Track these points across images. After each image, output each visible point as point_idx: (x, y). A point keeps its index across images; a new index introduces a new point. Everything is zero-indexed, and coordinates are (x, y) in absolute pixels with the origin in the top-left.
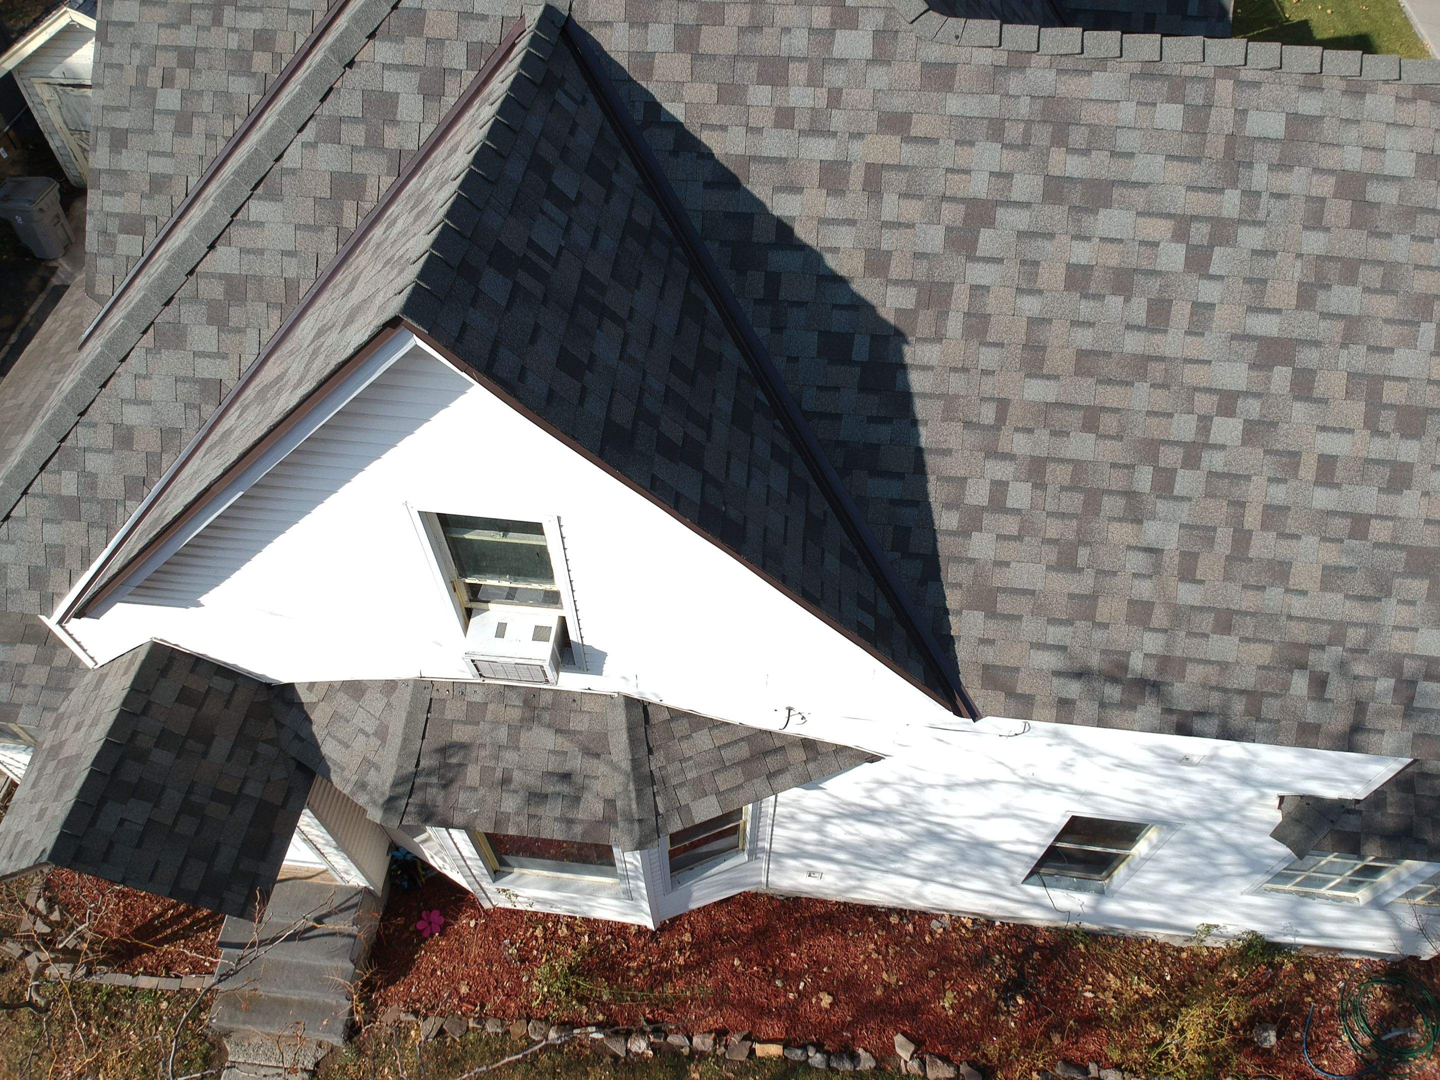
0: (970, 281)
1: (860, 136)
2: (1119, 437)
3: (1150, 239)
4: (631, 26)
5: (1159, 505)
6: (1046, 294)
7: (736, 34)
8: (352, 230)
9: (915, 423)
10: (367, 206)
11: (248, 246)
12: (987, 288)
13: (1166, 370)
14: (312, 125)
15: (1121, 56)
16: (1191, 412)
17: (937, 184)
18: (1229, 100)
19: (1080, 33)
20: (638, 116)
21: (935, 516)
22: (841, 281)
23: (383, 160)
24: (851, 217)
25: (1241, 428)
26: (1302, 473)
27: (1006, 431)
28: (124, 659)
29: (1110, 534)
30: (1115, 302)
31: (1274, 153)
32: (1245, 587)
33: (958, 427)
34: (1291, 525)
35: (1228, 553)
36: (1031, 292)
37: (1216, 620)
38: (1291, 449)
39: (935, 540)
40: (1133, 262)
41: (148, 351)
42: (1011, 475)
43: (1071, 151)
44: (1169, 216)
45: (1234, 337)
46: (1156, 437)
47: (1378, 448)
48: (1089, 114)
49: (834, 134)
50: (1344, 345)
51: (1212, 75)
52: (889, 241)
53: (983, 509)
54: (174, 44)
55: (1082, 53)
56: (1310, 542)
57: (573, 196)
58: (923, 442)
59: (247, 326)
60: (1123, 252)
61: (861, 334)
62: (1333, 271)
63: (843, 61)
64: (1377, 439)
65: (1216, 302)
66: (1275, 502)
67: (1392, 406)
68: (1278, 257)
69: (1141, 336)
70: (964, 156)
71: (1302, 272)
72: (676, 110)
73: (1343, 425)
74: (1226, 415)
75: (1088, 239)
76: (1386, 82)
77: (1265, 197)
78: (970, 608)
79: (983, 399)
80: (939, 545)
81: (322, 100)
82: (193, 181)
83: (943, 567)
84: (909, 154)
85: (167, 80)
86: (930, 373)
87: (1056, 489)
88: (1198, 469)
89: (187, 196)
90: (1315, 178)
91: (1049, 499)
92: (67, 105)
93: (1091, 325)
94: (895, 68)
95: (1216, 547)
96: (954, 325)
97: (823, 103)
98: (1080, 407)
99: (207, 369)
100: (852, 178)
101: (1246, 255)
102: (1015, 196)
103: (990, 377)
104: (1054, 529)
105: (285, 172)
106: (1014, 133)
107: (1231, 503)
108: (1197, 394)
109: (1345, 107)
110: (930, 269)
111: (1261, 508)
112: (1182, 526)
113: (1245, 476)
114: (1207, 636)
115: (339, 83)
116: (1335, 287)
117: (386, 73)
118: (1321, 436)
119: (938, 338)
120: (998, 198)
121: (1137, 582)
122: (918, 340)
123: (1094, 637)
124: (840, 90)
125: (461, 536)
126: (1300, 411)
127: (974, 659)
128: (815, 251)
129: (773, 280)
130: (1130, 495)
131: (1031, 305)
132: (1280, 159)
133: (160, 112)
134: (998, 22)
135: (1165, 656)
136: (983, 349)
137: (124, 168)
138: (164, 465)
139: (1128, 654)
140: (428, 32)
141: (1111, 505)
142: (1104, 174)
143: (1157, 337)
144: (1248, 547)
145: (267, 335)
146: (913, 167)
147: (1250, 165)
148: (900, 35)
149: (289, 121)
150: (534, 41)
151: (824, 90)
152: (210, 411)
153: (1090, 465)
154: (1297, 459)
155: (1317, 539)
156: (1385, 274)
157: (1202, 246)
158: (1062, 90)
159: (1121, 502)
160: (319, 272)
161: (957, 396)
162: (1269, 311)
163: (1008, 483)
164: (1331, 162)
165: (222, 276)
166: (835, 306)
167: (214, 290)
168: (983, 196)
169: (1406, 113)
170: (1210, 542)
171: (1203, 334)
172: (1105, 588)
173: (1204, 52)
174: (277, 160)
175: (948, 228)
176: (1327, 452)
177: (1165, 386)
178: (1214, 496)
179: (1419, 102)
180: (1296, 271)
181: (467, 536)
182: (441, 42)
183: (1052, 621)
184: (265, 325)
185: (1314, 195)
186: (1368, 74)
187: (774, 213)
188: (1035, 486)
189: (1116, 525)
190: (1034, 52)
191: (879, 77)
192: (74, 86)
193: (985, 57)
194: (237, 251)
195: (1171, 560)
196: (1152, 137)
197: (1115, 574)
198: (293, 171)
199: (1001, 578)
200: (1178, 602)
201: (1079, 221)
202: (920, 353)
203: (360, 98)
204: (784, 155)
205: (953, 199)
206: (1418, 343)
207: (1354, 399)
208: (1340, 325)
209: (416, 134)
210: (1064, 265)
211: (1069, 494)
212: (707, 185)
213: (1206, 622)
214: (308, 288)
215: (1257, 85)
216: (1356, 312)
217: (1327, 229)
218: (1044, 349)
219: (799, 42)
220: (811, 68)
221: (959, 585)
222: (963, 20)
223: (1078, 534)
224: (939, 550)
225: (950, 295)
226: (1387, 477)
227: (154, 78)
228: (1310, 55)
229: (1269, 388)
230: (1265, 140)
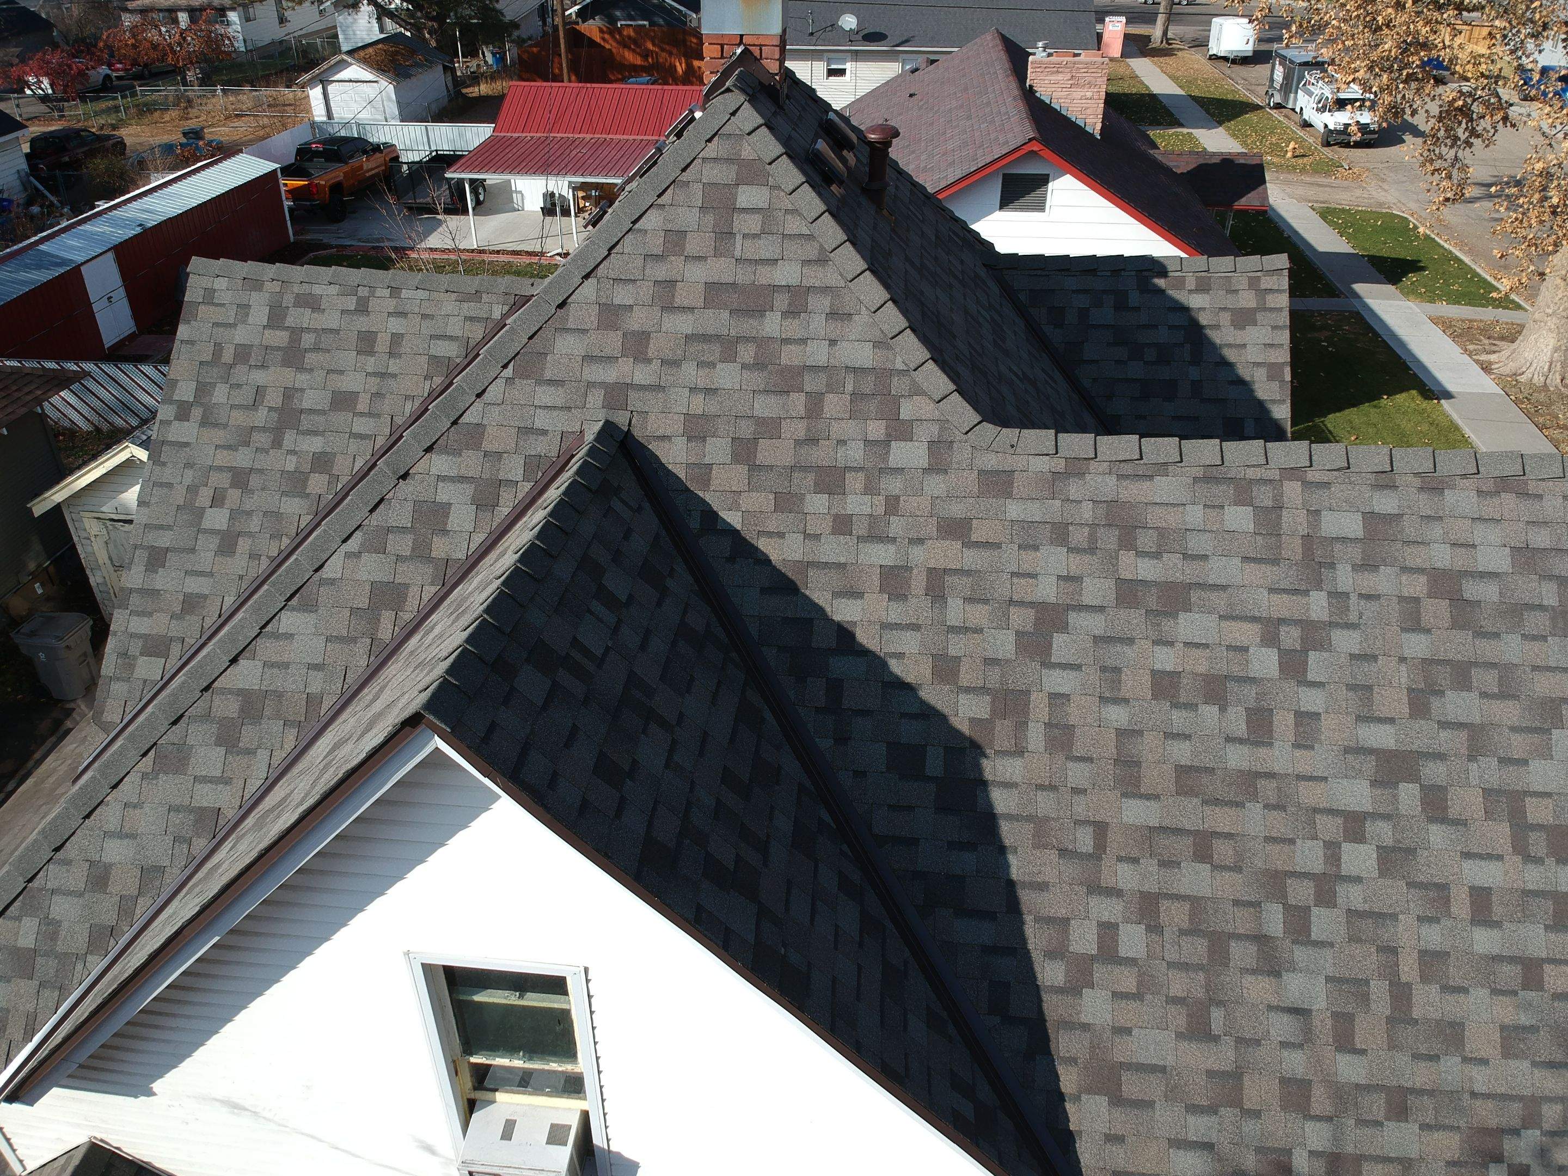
0: (1047, 688)
1: (920, 541)
2: (1237, 869)
3: (1238, 644)
4: (690, 439)
5: (1297, 953)
6: (1132, 703)
7: (792, 446)
8: (387, 642)
9: (1002, 850)
10: (407, 616)
11: (274, 659)
12: (1066, 697)
13: (1279, 789)
14: (358, 534)
15: (1181, 461)
16: (1315, 838)
17: (1003, 588)
18: (1299, 502)
19: (1137, 440)
20: (694, 523)
21: (1037, 968)
22: (908, 688)
23: (429, 570)
24: (914, 621)
25: (1375, 856)
26: (1454, 910)
27: (1108, 860)
28: (56, 1164)
29: (1245, 991)
30: (1209, 712)
31: (1356, 552)
32: (1416, 1057)
33: (1053, 855)
34: (1455, 976)
35: (1388, 1012)
36: (1117, 701)
37: (1388, 1102)
38: (1436, 880)
39: (1040, 1000)
40: (1222, 668)
41: (144, 776)
42: (1120, 915)
43: (1140, 554)
44: (1254, 619)
45: (1347, 750)
46: (1280, 868)
47: (1534, 877)
48: (1155, 517)
49: (894, 540)
50: (1472, 758)
51: (1277, 478)
52: (957, 645)
53: (1093, 958)
54: (229, 465)
55: (1141, 458)
56: (1480, 994)
57: (624, 598)
58: (1015, 874)
59: (259, 747)
60: (1210, 657)
61: (933, 746)
62: (1443, 676)
63: (899, 470)
64: (1530, 866)
65: (1321, 711)
66: (1431, 947)
67: (1540, 827)
68: (1380, 662)
69: (1245, 750)
70: (1028, 560)
71: (1409, 676)
72: (733, 519)
73: (1490, 851)
74: (1355, 841)
75: (1171, 644)
76: (1464, 476)
77: (1354, 598)
78: (1090, 1091)
79: (1077, 822)
80: (1045, 1006)
81: (371, 511)
82: (229, 601)
83: (1052, 1036)
84: (971, 559)
85: (217, 500)
86: (1014, 791)
87: (1173, 933)
88: (1335, 906)
89: (220, 616)
90: (1404, 578)
91: (1168, 946)
92: (115, 541)
93: (1188, 737)
94: (952, 476)
95: (1373, 1006)
96: (1036, 736)
97: (881, 510)
98: (1189, 832)
99: (207, 797)
100: (913, 583)
101: (1344, 660)
102: (1087, 600)
103: (1082, 797)
104: (1178, 985)
105: (322, 582)
106: (1079, 536)
107: (1380, 949)
108: (1318, 816)
109: (1425, 504)
110: (1002, 676)
111: (1415, 955)
112: (1328, 979)
113: (1391, 915)
114: (1381, 1124)
115: (391, 494)
116: (1448, 693)
117: (441, 484)
118: (1467, 865)
119: (1020, 752)
120: (1069, 601)
121: (1285, 1054)
122: (997, 752)
123: (1245, 1129)
124: (897, 498)
125: (469, 998)
126: (1437, 835)
127: (1101, 1164)
128: (879, 657)
129: (835, 687)
130: (1261, 939)
131: (1117, 716)
132: (1363, 559)
133: (206, 531)
134: (1053, 431)
135: (1332, 1153)
136: (1070, 765)
137: (157, 588)
138: (138, 912)
139: (1289, 1152)
140: (486, 446)
141: (1243, 953)
142: (1179, 577)
143: (1262, 752)
144: (1410, 1006)
145: (279, 756)
146: (976, 572)
147: (1332, 566)
148: (955, 445)
149: (335, 531)
150: (592, 452)
151: (881, 497)
152: (201, 845)
153: (1209, 903)
154: (1446, 892)
155: (1487, 991)
156: (1501, 677)
157: (1295, 651)
158: (1124, 495)
159: (1252, 949)
160: (346, 686)
161: (1047, 819)
162: (1380, 720)
163: (1118, 924)
164: (1419, 560)
165: (241, 692)
166: (904, 715)
167: (227, 707)
168: (1053, 600)
169: (1490, 508)
170: (1365, 999)
171: (1312, 748)
172: (1249, 1063)
173: (1266, 455)
174: (316, 570)
175: (1017, 633)
176: (1478, 883)
177: (1279, 807)
178: (1359, 940)
179: (1503, 495)
180: (1403, 676)
181: (477, 998)
182: (499, 455)
183: (1193, 1109)
184: (279, 745)
185: (1407, 595)
186: (1442, 469)
187: (834, 618)
188: (1150, 929)
189: (1250, 978)
190: (1092, 459)
191: (936, 485)
192: (125, 521)
193: (1043, 465)
194: (260, 664)
195: (1323, 1025)
196: (1224, 540)
197: (1258, 1042)
198: (332, 582)
199: (1124, 1051)
200: (1339, 1079)
201: (1159, 625)
202: (1001, 768)
203: (410, 508)
204: (843, 560)
205: (1021, 603)
206: (1554, 753)
207: (1495, 820)
208: (1464, 735)
209: (466, 543)
210: (1149, 672)
211: (1190, 939)
212: (763, 591)
213: (1377, 1106)
214: (331, 704)
215: (1327, 485)
216: (1478, 720)
217: (1428, 631)
218: (1138, 764)
219: (855, 453)
220: (867, 478)
221: (1073, 1061)
222: (1017, 431)
223: (1207, 991)
224: (1046, 1012)
225: (1027, 704)
226: (1551, 912)
227: (204, 497)
228: (1378, 454)
229: (1398, 809)
230: (1344, 540)
